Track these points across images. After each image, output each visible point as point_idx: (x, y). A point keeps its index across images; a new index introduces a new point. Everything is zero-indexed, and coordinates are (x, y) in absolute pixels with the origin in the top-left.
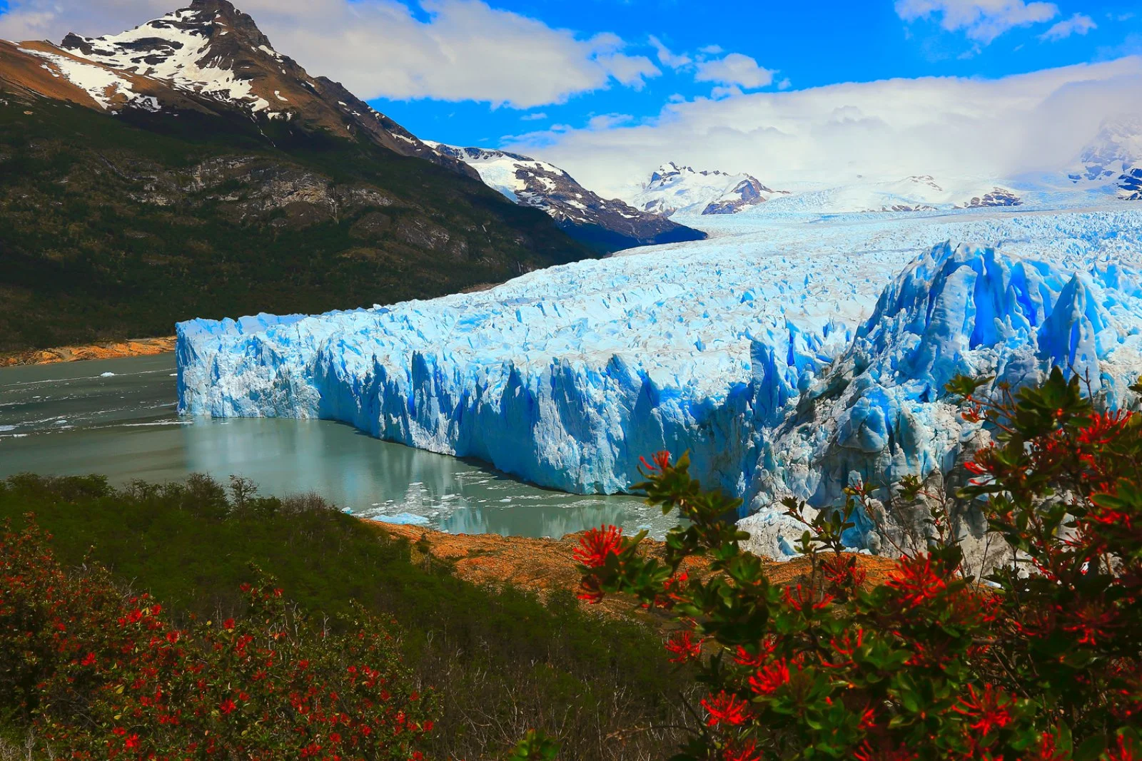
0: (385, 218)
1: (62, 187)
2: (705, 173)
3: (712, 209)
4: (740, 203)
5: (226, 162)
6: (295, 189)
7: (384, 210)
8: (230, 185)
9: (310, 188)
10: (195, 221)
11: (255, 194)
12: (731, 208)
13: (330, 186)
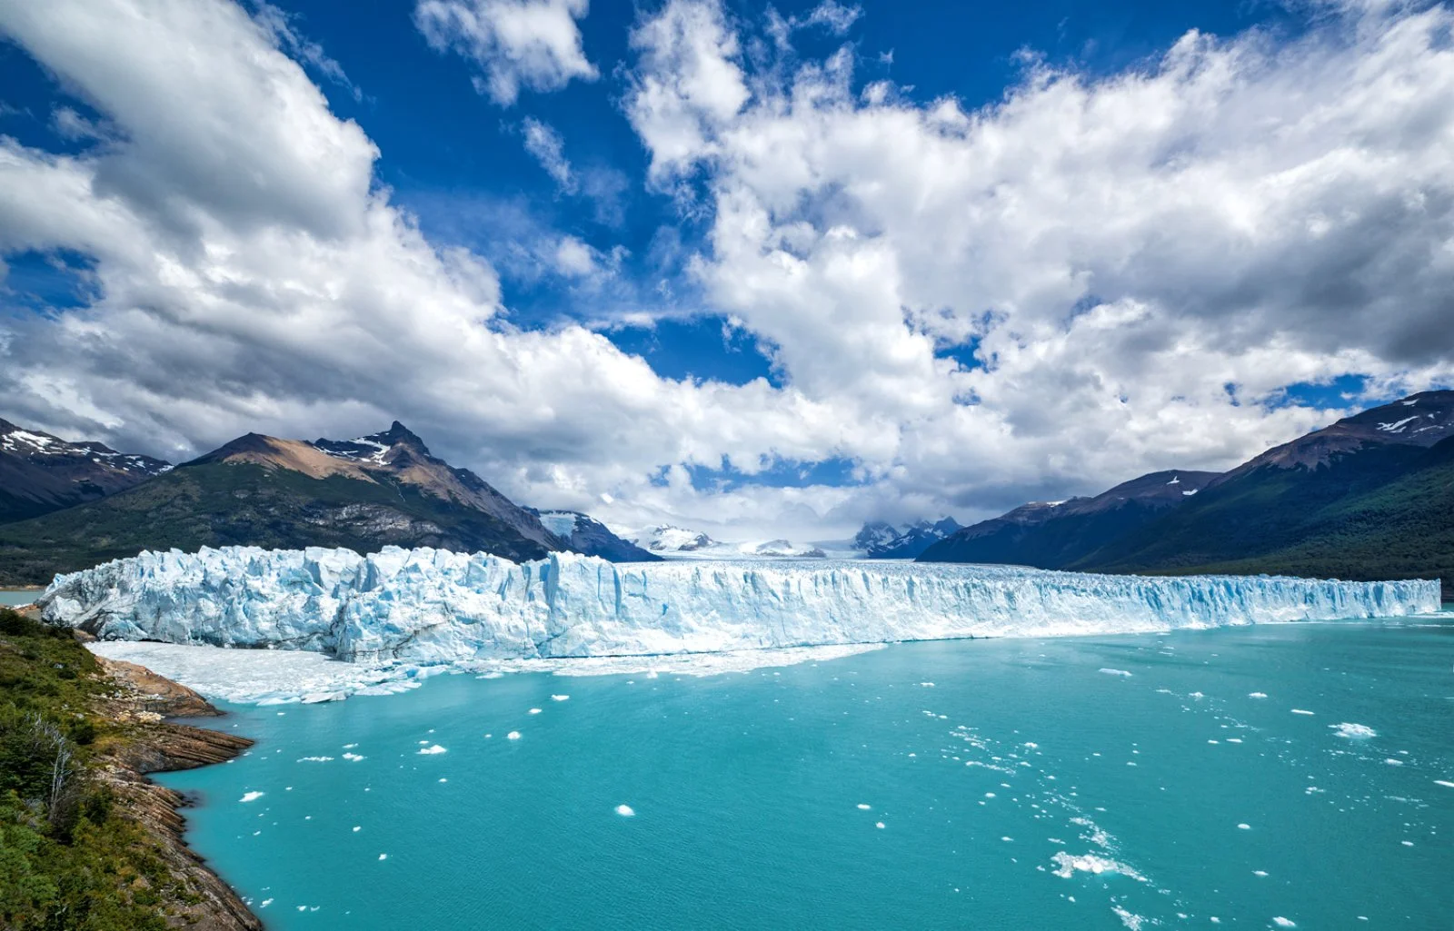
0: (436, 538)
1: (269, 512)
2: (683, 530)
3: (683, 548)
4: (697, 546)
5: (361, 507)
6: (393, 522)
7: (436, 535)
8: (361, 518)
9: (401, 523)
10: (337, 533)
11: (373, 523)
12: (691, 548)
13: (412, 522)
